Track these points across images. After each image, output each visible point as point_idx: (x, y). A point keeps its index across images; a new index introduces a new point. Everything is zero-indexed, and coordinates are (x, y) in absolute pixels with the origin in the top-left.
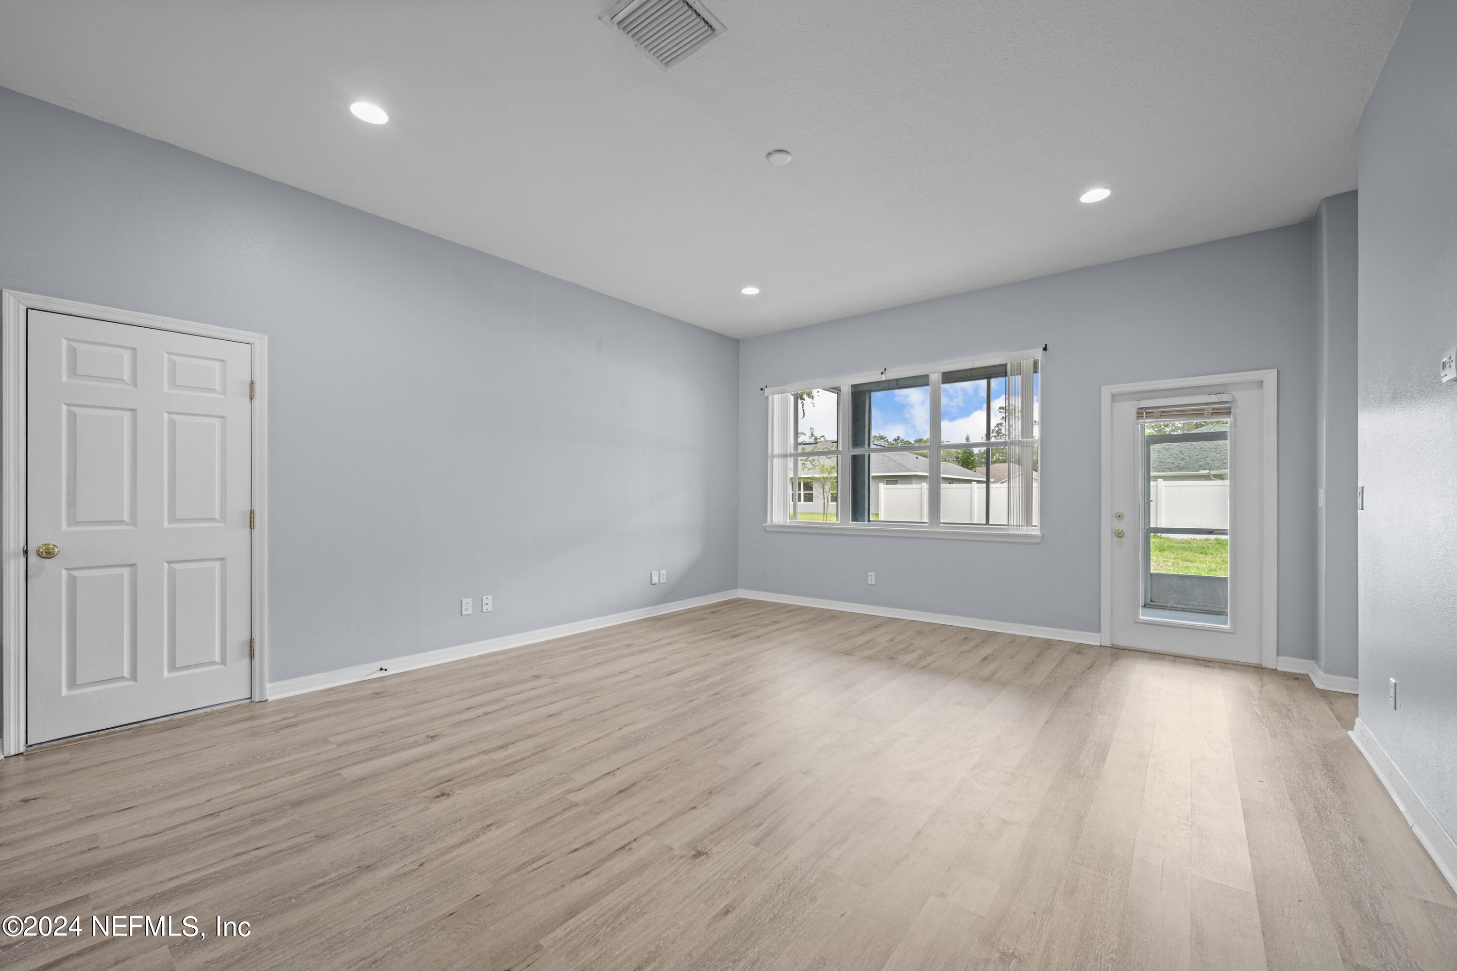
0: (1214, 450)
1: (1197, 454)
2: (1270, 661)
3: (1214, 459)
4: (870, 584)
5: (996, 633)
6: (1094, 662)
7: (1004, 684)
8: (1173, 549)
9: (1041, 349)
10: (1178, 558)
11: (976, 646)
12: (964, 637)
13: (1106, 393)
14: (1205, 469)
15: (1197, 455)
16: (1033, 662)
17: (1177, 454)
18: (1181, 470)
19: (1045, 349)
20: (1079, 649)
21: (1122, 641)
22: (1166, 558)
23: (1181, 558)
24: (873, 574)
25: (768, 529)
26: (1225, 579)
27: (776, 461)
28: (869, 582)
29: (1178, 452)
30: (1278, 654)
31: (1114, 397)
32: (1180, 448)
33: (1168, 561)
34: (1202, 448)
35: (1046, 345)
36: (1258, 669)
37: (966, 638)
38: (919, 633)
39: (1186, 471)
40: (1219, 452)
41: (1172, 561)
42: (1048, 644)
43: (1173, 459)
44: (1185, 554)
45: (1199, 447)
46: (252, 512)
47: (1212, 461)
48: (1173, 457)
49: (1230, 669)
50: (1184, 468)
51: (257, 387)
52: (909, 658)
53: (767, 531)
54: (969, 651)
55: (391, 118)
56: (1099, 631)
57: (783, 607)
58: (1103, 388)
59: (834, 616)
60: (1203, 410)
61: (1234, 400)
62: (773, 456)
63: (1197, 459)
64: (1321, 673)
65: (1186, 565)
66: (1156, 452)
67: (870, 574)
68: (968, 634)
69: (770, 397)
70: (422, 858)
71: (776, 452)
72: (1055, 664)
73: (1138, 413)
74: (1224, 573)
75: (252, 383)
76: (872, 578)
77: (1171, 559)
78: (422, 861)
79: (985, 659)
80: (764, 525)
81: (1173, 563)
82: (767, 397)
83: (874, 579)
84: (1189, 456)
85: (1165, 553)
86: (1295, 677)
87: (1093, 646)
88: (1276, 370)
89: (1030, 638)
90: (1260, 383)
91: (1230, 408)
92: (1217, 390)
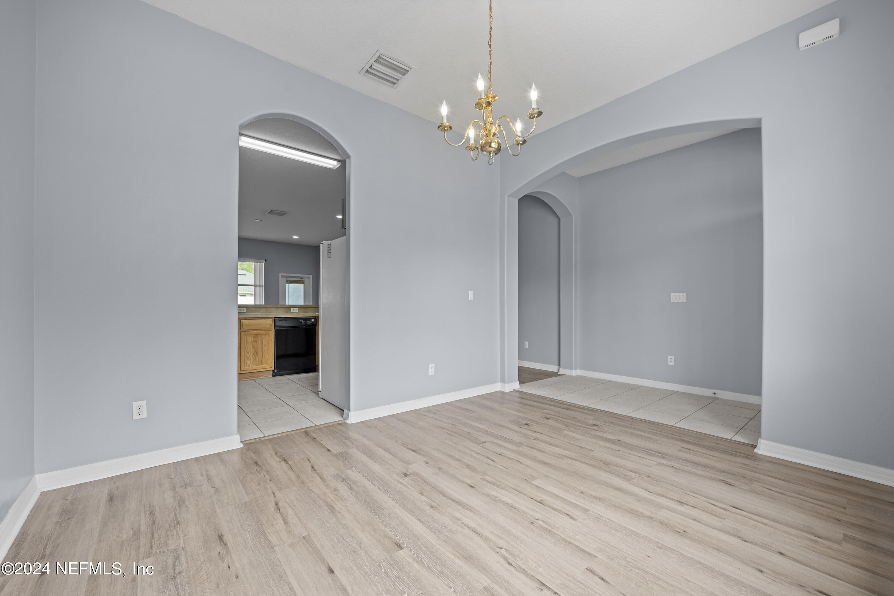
90: (309, 278)
91: (304, 282)
92: (301, 278)
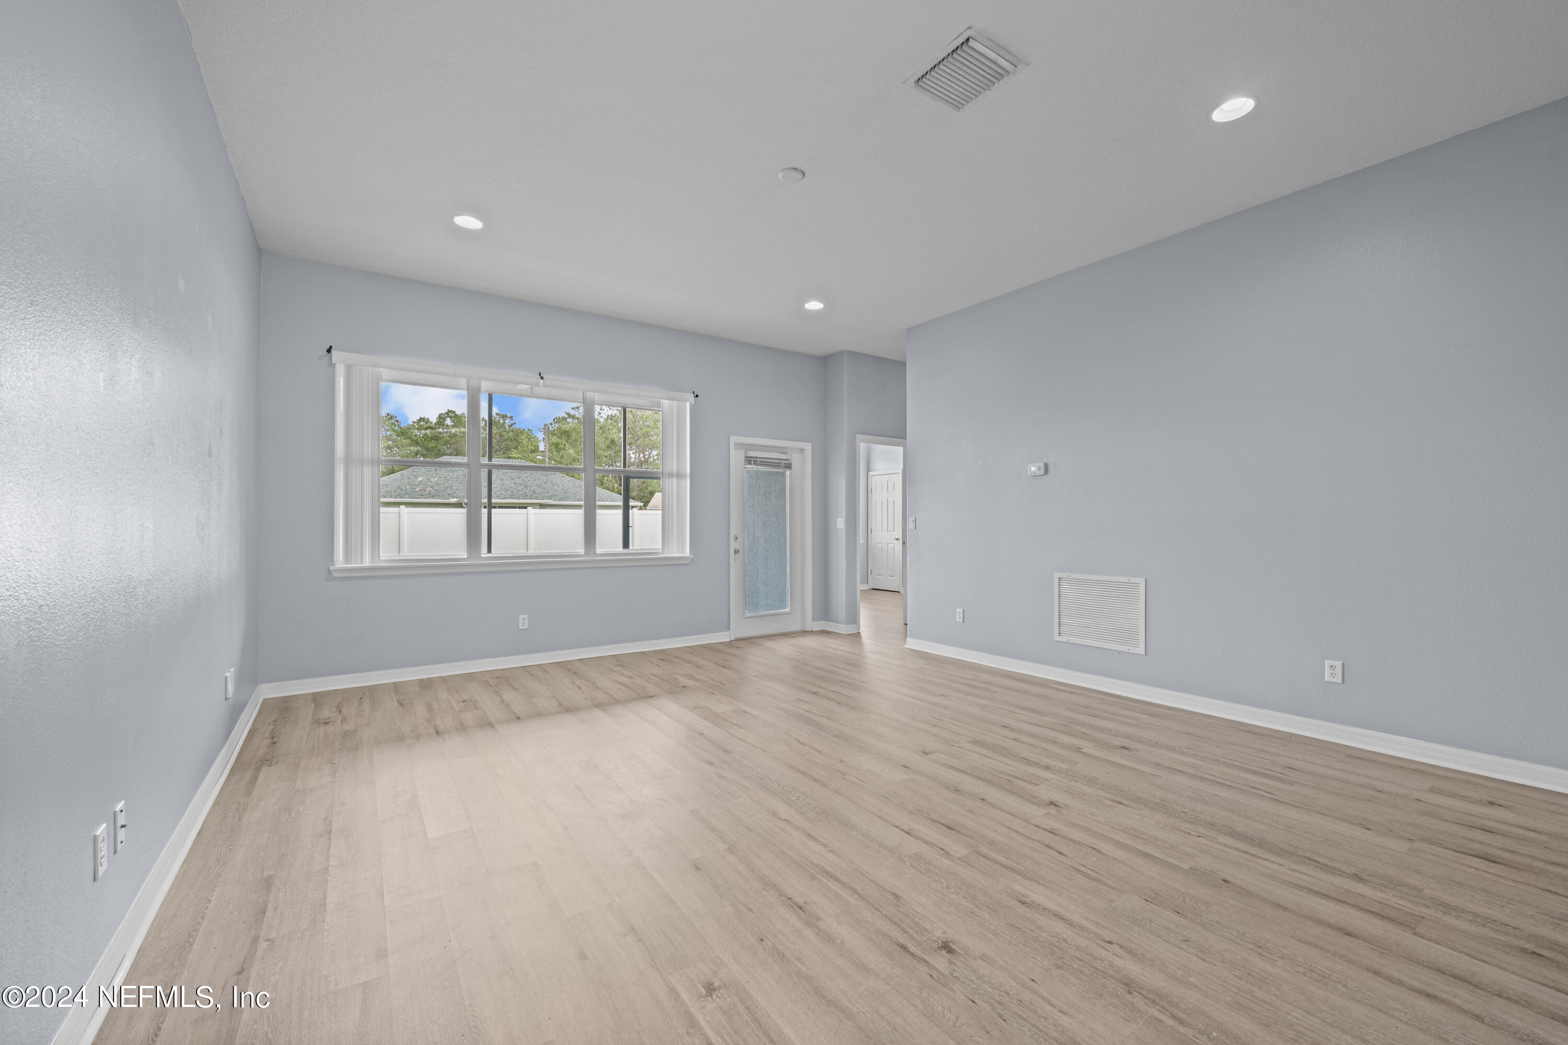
0: (456, 480)
1: (443, 482)
2: (809, 626)
3: (458, 488)
4: (521, 630)
9: (692, 396)
13: (733, 441)
14: (453, 497)
15: (444, 484)
17: (426, 481)
18: (433, 497)
24: (526, 616)
25: (335, 575)
28: (521, 627)
29: (426, 480)
30: (813, 621)
31: (736, 446)
32: (427, 475)
34: (446, 477)
39: (438, 499)
40: (460, 482)
43: (423, 486)
45: (443, 476)
47: (457, 490)
48: (423, 484)
50: (435, 496)
53: (335, 578)
56: (729, 629)
58: (731, 437)
61: (792, 459)
63: (444, 487)
66: (406, 478)
67: (521, 617)
69: (340, 366)
70: (1098, 944)
73: (747, 460)
76: (524, 622)
78: (1103, 944)
80: (329, 571)
82: (334, 366)
84: (437, 484)
88: (811, 443)
90: (802, 450)
91: (791, 464)
92: (783, 450)
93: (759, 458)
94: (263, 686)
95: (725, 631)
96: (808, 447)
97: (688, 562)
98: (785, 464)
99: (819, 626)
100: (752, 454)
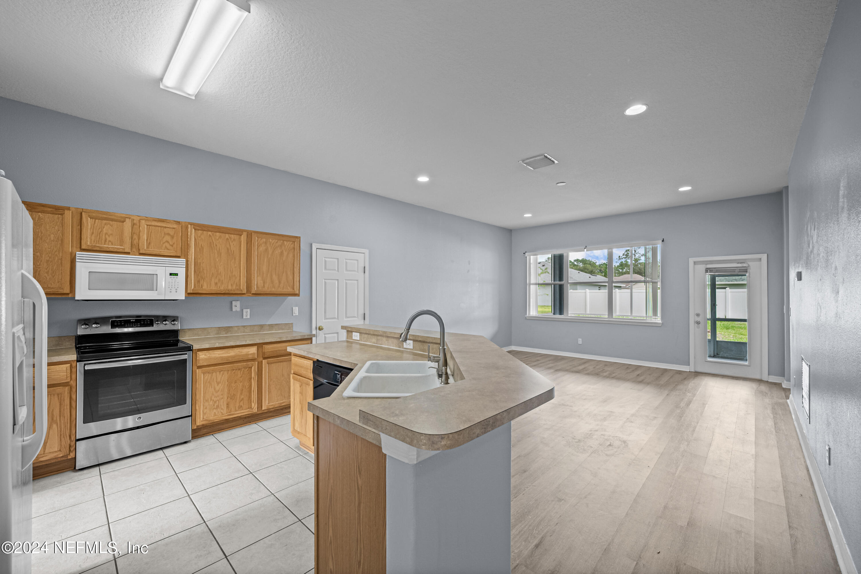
2: (765, 377)
4: (579, 344)
5: (641, 366)
6: (687, 377)
7: (648, 384)
8: (735, 328)
9: (661, 241)
10: (737, 333)
11: (633, 371)
12: (626, 367)
13: (691, 261)
16: (659, 377)
19: (663, 241)
20: (680, 372)
21: (699, 370)
22: (730, 333)
23: (739, 333)
24: (581, 339)
25: (527, 318)
26: (746, 343)
27: (532, 286)
30: (769, 375)
31: (695, 263)
33: (731, 335)
35: (663, 239)
36: (760, 381)
37: (627, 368)
38: (606, 365)
41: (732, 335)
42: (665, 370)
44: (741, 331)
46: (364, 314)
49: (747, 381)
51: (366, 268)
52: (605, 374)
54: (630, 372)
55: (430, 179)
56: (689, 365)
57: (537, 354)
58: (690, 259)
59: (563, 358)
60: (735, 270)
61: (749, 266)
62: (530, 284)
64: (785, 382)
65: (740, 337)
67: (579, 339)
68: (628, 366)
69: (528, 257)
71: (532, 282)
72: (669, 377)
73: (706, 270)
74: (745, 339)
75: (364, 267)
77: (732, 333)
79: (638, 375)
80: (526, 316)
81: (733, 336)
82: (526, 257)
83: (581, 342)
85: (729, 330)
86: (775, 384)
87: (686, 372)
88: (766, 255)
89: (657, 368)
90: (760, 259)
92: (741, 262)
93: (715, 268)
94: (513, 346)
95: (687, 365)
96: (764, 257)
97: (660, 325)
98: (739, 270)
99: (773, 379)
100: (709, 266)
